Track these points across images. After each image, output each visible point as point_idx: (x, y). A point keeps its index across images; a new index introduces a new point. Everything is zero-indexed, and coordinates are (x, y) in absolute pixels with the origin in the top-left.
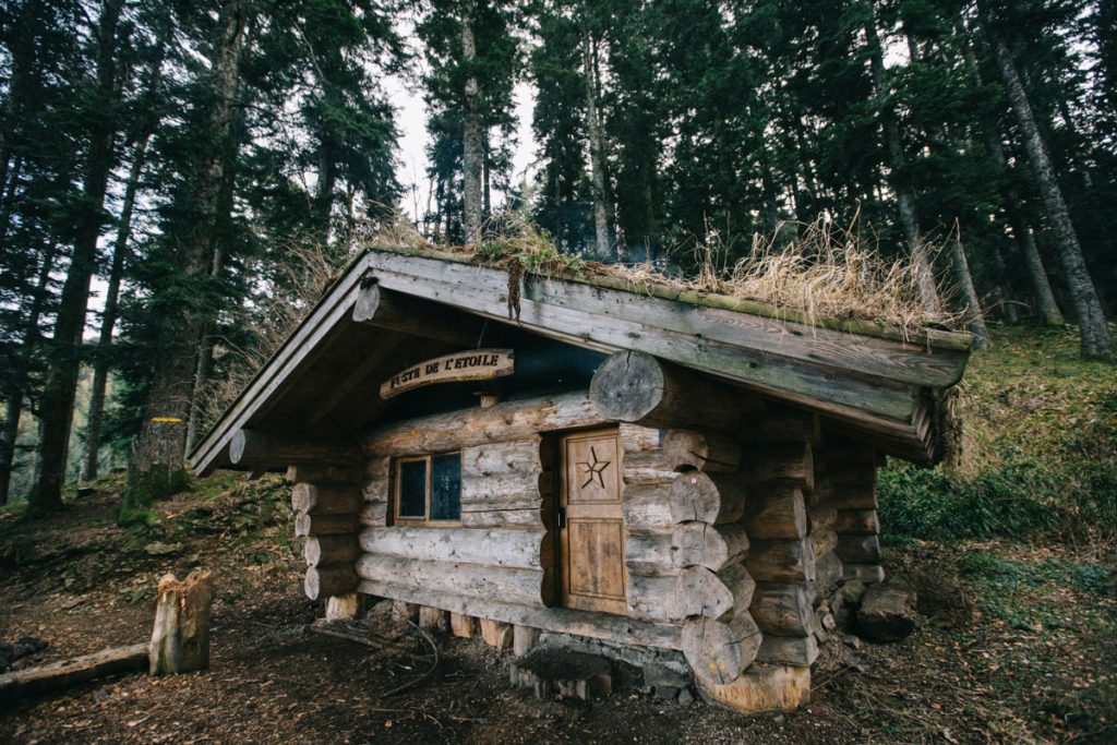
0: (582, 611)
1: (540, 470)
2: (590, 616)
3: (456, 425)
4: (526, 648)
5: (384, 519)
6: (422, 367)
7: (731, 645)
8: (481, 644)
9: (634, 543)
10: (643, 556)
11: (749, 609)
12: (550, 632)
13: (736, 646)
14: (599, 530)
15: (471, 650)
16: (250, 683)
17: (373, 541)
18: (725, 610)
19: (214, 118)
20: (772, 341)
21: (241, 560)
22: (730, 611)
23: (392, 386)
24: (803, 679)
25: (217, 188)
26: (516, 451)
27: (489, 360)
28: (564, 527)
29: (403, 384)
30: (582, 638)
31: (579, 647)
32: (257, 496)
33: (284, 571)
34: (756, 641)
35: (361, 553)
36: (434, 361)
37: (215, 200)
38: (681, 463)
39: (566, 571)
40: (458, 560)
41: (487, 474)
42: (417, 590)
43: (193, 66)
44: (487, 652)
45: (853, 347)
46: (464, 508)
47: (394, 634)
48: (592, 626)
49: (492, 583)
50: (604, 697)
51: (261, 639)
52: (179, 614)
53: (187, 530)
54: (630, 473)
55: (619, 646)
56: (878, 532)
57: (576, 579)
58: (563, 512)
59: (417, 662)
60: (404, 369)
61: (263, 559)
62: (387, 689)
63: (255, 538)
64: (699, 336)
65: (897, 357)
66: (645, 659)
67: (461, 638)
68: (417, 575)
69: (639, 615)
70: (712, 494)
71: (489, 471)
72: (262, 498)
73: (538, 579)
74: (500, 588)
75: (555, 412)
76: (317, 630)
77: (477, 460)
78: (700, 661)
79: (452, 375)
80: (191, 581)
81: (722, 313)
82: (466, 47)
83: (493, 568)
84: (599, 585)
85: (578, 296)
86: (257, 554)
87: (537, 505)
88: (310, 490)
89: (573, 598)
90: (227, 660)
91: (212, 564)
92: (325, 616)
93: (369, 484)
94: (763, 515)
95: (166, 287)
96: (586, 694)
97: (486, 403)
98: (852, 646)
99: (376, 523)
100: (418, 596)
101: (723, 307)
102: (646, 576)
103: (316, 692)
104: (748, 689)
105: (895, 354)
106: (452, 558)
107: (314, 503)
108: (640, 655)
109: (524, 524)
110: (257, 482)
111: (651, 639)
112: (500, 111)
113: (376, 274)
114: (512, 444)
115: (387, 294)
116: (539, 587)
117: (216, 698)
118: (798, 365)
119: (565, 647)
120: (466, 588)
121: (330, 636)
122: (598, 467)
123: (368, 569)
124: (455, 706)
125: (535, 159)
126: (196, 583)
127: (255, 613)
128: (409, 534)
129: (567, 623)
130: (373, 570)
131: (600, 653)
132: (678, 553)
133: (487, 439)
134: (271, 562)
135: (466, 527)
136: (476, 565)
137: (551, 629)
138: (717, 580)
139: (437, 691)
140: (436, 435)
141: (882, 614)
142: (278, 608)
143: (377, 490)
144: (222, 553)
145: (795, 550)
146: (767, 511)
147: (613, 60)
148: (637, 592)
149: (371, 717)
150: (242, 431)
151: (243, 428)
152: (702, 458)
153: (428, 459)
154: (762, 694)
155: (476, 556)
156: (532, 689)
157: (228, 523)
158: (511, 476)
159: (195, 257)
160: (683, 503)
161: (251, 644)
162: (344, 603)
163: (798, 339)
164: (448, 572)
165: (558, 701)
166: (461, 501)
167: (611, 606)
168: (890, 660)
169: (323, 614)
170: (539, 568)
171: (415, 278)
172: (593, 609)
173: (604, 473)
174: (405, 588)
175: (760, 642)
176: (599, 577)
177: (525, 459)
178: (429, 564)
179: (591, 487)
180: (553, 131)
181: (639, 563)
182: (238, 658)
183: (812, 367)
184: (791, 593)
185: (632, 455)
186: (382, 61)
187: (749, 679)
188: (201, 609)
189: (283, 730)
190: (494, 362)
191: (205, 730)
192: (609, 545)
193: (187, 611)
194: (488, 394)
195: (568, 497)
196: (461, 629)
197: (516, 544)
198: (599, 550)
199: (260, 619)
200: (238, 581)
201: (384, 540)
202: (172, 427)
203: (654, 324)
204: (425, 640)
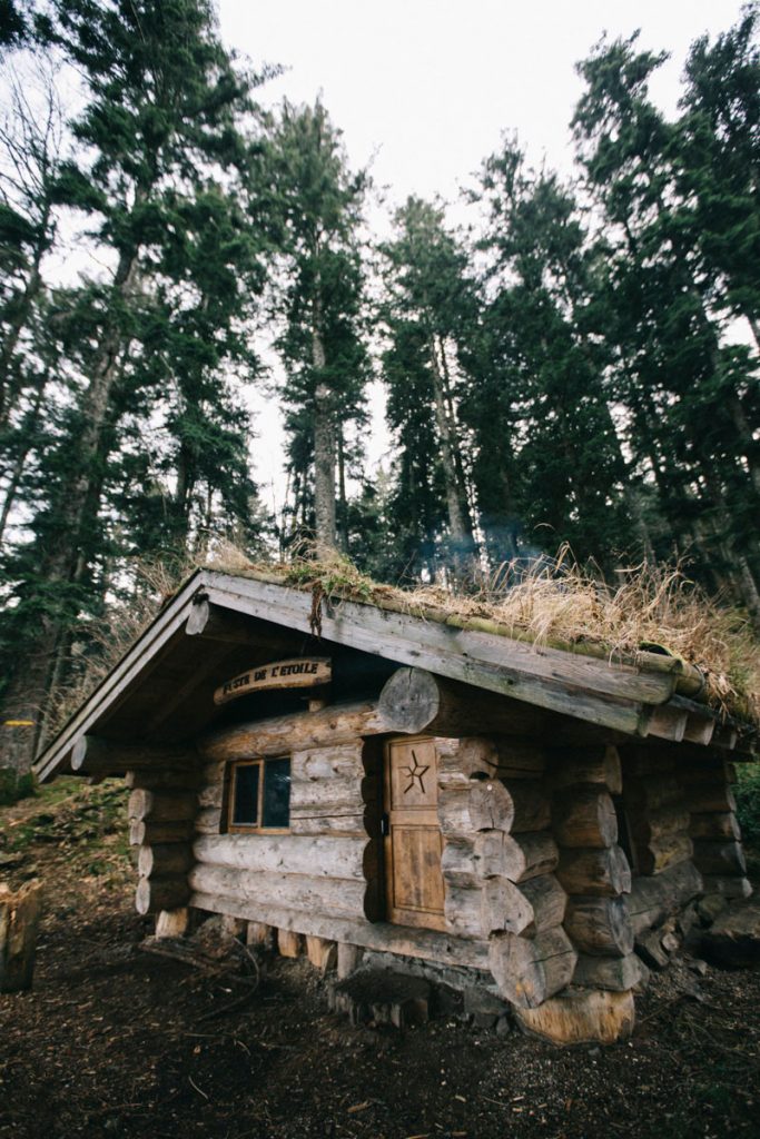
0: (405, 927)
1: (363, 774)
2: (413, 933)
3: (286, 729)
4: (348, 969)
5: (218, 826)
6: (252, 674)
7: (536, 962)
8: (306, 965)
9: (450, 852)
10: (458, 865)
11: (563, 924)
12: (373, 951)
13: (541, 965)
14: (420, 838)
15: (295, 972)
16: (70, 1005)
17: (206, 850)
18: (526, 925)
19: (85, 439)
20: (523, 661)
21: (78, 871)
22: (531, 926)
23: (225, 692)
24: (625, 1007)
25: (83, 501)
26: (340, 755)
27: (310, 668)
28: (388, 834)
29: (235, 690)
30: (404, 957)
31: (401, 967)
32: (99, 801)
33: (121, 883)
34: (568, 960)
35: (194, 863)
36: (262, 668)
37: (80, 511)
38: (475, 770)
39: (391, 882)
40: (286, 871)
41: (314, 779)
42: (247, 903)
43: (73, 386)
44: (310, 975)
45: (586, 667)
46: (294, 814)
47: (220, 952)
48: (413, 944)
49: (317, 896)
50: (419, 1025)
51: (88, 958)
52: (8, 927)
53: (28, 838)
54: (445, 778)
55: (440, 967)
56: (738, 838)
57: (400, 891)
58: (386, 818)
59: (239, 984)
60: (236, 676)
61: (101, 871)
62: (203, 1012)
63: (94, 847)
64: (465, 655)
65: (621, 676)
66: (466, 982)
67: (287, 958)
68: (247, 887)
69: (458, 932)
70: (506, 801)
71: (316, 776)
72: (105, 804)
73: (360, 891)
74: (325, 901)
75: (375, 717)
76: (145, 948)
77: (304, 765)
78: (507, 981)
79: (278, 682)
80: (23, 893)
81: (483, 635)
82: (316, 357)
83: (320, 878)
84: (422, 898)
85: (369, 617)
86: (95, 864)
87: (360, 811)
88: (147, 797)
89: (397, 912)
90: (51, 980)
91: (49, 875)
92: (154, 934)
93: (204, 789)
94: (569, 822)
95: (30, 595)
96: (401, 1021)
97: (314, 707)
98: (697, 972)
99: (210, 830)
100: (247, 910)
101: (481, 629)
102: (462, 887)
103: (132, 1015)
104: (561, 1016)
105: (619, 674)
106: (281, 868)
107: (148, 810)
108: (461, 976)
109: (349, 832)
110: (101, 786)
111: (470, 958)
112: (353, 407)
113: (207, 591)
114: (338, 748)
115: (215, 609)
116: (362, 900)
117: (34, 1020)
118: (545, 682)
119: (388, 968)
120: (293, 901)
121: (155, 955)
122: (419, 771)
123: (200, 880)
124: (268, 1032)
125: (388, 449)
126: (28, 894)
127: (86, 929)
128: (241, 843)
129: (389, 940)
130: (205, 881)
131: (421, 975)
132: (481, 862)
133: (314, 744)
134: (109, 874)
135: (295, 834)
136: (303, 876)
137: (373, 946)
138: (517, 891)
139: (252, 1015)
140: (268, 739)
141: (730, 934)
142: (109, 924)
143: (212, 797)
144: (60, 863)
145: (603, 859)
146: (573, 817)
147: (460, 356)
148: (454, 905)
149: (182, 1042)
150: (84, 738)
151: (86, 734)
152: (494, 766)
153: (262, 763)
154: (576, 1022)
155: (303, 866)
156: (346, 1015)
157: (69, 830)
158: (336, 781)
159: (57, 565)
160: (481, 810)
161: (78, 964)
162: (174, 919)
163: (544, 659)
164: (276, 883)
165: (372, 1029)
166: (290, 806)
167: (432, 922)
168: (738, 989)
169: (153, 932)
170: (362, 879)
171: (240, 596)
172: (417, 924)
173: (424, 777)
174: (235, 902)
175: (573, 962)
176: (422, 888)
177: (349, 764)
178: (258, 874)
179: (412, 791)
180: (406, 421)
181: (456, 874)
182: (62, 978)
183: (555, 684)
184: (602, 907)
185: (446, 760)
186: (240, 374)
187: (562, 1004)
188: (30, 923)
189: (94, 1055)
190: (314, 670)
191: (19, 1053)
192: (430, 854)
193: (16, 925)
194: (316, 698)
195: (392, 803)
196: (288, 948)
197: (340, 853)
198: (421, 860)
199: (90, 936)
200: (72, 894)
201: (217, 848)
202: (23, 731)
203: (430, 643)
204: (250, 961)
